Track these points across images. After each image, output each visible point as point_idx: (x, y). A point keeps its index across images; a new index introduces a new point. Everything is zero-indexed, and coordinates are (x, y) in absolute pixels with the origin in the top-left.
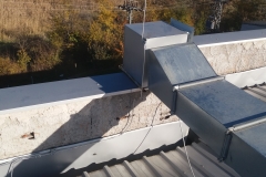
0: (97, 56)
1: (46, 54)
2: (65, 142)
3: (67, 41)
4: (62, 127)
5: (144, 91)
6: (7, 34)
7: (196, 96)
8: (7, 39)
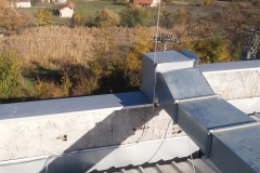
0: (132, 83)
1: (86, 80)
2: (90, 146)
3: (105, 69)
4: (89, 132)
5: (156, 106)
6: (54, 62)
7: (192, 108)
8: (53, 67)
